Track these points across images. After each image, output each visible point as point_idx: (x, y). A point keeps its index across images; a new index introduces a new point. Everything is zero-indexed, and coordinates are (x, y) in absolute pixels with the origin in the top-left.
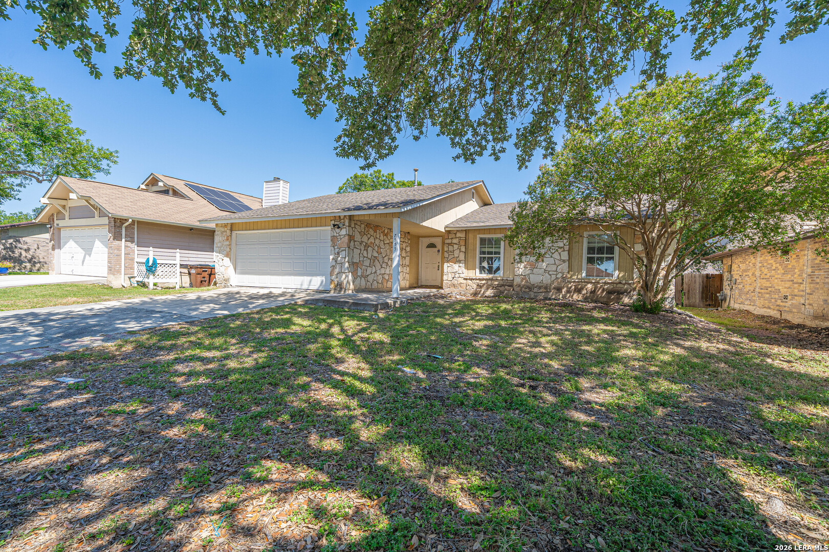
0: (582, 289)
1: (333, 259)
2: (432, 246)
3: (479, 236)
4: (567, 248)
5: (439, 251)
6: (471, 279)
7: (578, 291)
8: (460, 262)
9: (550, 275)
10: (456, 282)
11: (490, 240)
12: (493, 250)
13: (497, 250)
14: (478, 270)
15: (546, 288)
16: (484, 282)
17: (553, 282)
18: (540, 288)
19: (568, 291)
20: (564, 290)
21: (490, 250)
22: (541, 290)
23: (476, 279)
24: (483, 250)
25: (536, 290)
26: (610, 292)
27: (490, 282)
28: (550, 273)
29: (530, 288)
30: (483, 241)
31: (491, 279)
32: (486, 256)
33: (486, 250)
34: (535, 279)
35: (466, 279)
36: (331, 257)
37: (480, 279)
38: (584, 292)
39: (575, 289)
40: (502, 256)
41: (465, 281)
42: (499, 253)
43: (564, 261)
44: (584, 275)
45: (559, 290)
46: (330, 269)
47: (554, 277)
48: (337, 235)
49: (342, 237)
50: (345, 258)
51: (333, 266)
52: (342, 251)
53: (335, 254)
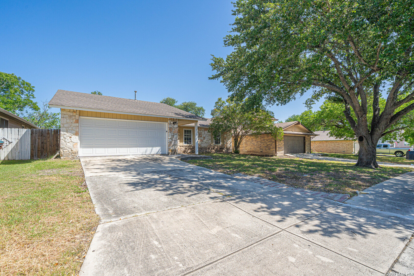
0: (214, 148)
1: (170, 139)
3: (184, 129)
4: (210, 135)
6: (182, 146)
7: (214, 149)
11: (188, 131)
12: (189, 135)
14: (184, 143)
15: (206, 148)
16: (187, 147)
17: (207, 146)
18: (204, 148)
19: (211, 149)
20: (210, 149)
21: (188, 135)
23: (184, 146)
24: (185, 134)
25: (203, 149)
26: (220, 149)
27: (189, 147)
30: (185, 131)
31: (190, 146)
32: (187, 137)
33: (187, 135)
34: (203, 145)
35: (181, 146)
37: (186, 146)
38: (215, 149)
40: (192, 137)
41: (180, 147)
42: (190, 136)
43: (210, 139)
44: (214, 144)
45: (209, 149)
46: (168, 143)
47: (208, 144)
48: (173, 127)
49: (175, 128)
50: (176, 138)
51: (170, 142)
52: (175, 135)
53: (172, 136)
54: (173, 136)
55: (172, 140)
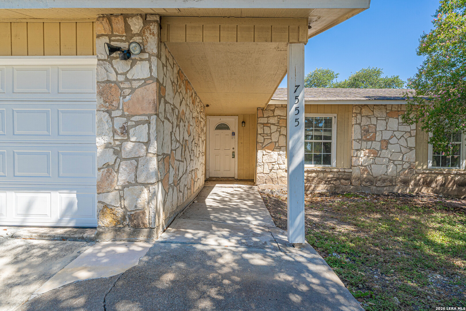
0: (431, 182)
1: (107, 146)
2: (222, 127)
4: (414, 133)
5: (233, 134)
7: (428, 184)
8: (279, 148)
9: (396, 165)
10: (275, 175)
11: (318, 121)
12: (323, 134)
13: (327, 134)
15: (391, 181)
16: (314, 175)
17: (399, 174)
18: (384, 181)
19: (416, 185)
20: (412, 183)
21: (318, 133)
22: (385, 184)
24: (310, 133)
25: (379, 184)
26: (460, 185)
27: (321, 175)
28: (396, 163)
29: (372, 181)
30: (309, 122)
31: (324, 172)
32: (314, 141)
33: (314, 133)
34: (378, 171)
36: (101, 141)
37: (310, 171)
38: (434, 185)
39: (423, 183)
40: (334, 141)
42: (330, 138)
43: (411, 149)
44: (430, 165)
45: (406, 183)
46: (97, 175)
47: (400, 168)
48: (121, 78)
49: (136, 84)
50: (147, 144)
51: (107, 165)
52: (138, 123)
53: (114, 132)
54: (125, 131)
55: (117, 153)
